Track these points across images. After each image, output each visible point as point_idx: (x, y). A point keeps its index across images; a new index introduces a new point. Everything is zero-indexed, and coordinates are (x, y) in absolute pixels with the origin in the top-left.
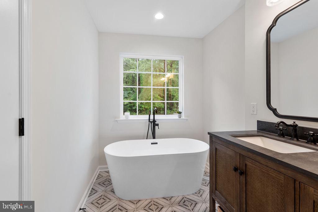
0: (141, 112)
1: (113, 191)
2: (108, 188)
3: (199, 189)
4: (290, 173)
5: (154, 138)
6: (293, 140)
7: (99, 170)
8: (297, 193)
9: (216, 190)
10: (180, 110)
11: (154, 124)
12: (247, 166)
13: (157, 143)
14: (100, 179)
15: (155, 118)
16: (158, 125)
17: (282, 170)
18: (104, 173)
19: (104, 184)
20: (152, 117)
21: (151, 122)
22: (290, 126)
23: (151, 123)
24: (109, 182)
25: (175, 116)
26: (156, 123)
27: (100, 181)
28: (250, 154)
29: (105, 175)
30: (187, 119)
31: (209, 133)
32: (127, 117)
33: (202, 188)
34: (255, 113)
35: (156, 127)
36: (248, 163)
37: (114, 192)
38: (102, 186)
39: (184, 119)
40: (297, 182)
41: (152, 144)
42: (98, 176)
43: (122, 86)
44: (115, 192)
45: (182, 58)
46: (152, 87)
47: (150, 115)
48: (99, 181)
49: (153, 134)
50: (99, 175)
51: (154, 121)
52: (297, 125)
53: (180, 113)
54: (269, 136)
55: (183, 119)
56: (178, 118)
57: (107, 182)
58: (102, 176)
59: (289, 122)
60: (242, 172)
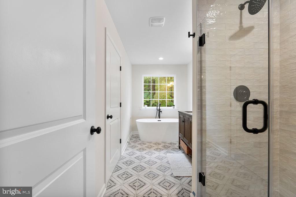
0: (153, 105)
2: (137, 139)
5: (159, 118)
10: (174, 105)
11: (160, 111)
13: (161, 121)
15: (160, 108)
16: (161, 112)
21: (158, 110)
25: (171, 108)
29: (135, 136)
30: (178, 109)
31: (178, 111)
32: (146, 108)
39: (176, 109)
43: (143, 91)
45: (176, 76)
46: (159, 92)
47: (157, 107)
49: (159, 116)
51: (160, 110)
60: (184, 121)
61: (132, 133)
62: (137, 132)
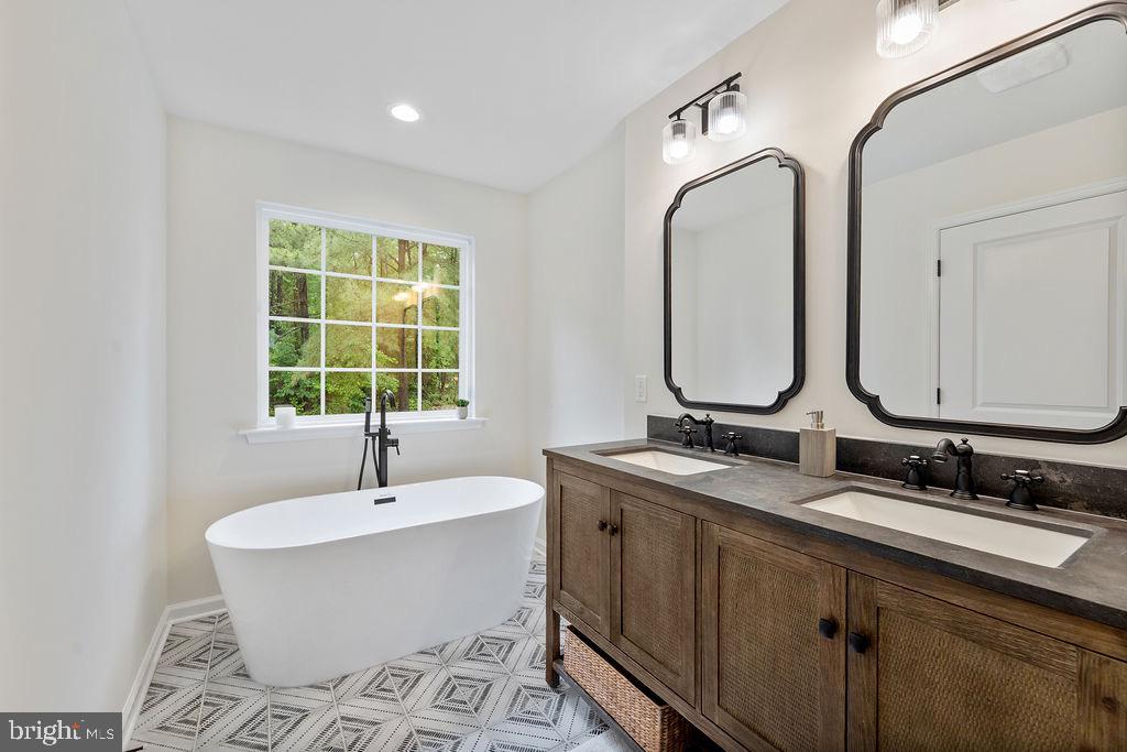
1: (243, 673)
2: (218, 668)
3: (517, 608)
4: (689, 507)
5: (383, 484)
6: (706, 452)
7: (168, 620)
8: (699, 541)
9: (561, 588)
10: (462, 396)
11: (383, 439)
12: (624, 514)
13: (393, 500)
14: (181, 647)
15: (387, 423)
16: (395, 443)
17: (679, 505)
18: (194, 625)
19: (199, 660)
20: (376, 419)
21: (373, 436)
22: (702, 422)
23: (374, 439)
24: (220, 652)
25: (449, 415)
26: (389, 437)
27: (184, 654)
28: (630, 487)
29: (199, 633)
30: (484, 422)
31: (545, 452)
32: (284, 421)
33: (526, 605)
34: (643, 399)
35: (391, 450)
36: (627, 507)
37: (247, 676)
38: (194, 667)
39: (477, 423)
40: (699, 522)
41: (378, 502)
42: (168, 641)
43: (264, 317)
44: (252, 676)
45: (470, 243)
46: (374, 324)
47: (368, 414)
48: (175, 655)
49: (379, 474)
50: (171, 638)
51: (383, 431)
52: (712, 421)
53: (463, 404)
54: (668, 448)
55: (472, 422)
56: (456, 419)
57: (213, 653)
58: (188, 639)
59: (700, 415)
60: (614, 528)
61: (173, 614)
62: (218, 598)
